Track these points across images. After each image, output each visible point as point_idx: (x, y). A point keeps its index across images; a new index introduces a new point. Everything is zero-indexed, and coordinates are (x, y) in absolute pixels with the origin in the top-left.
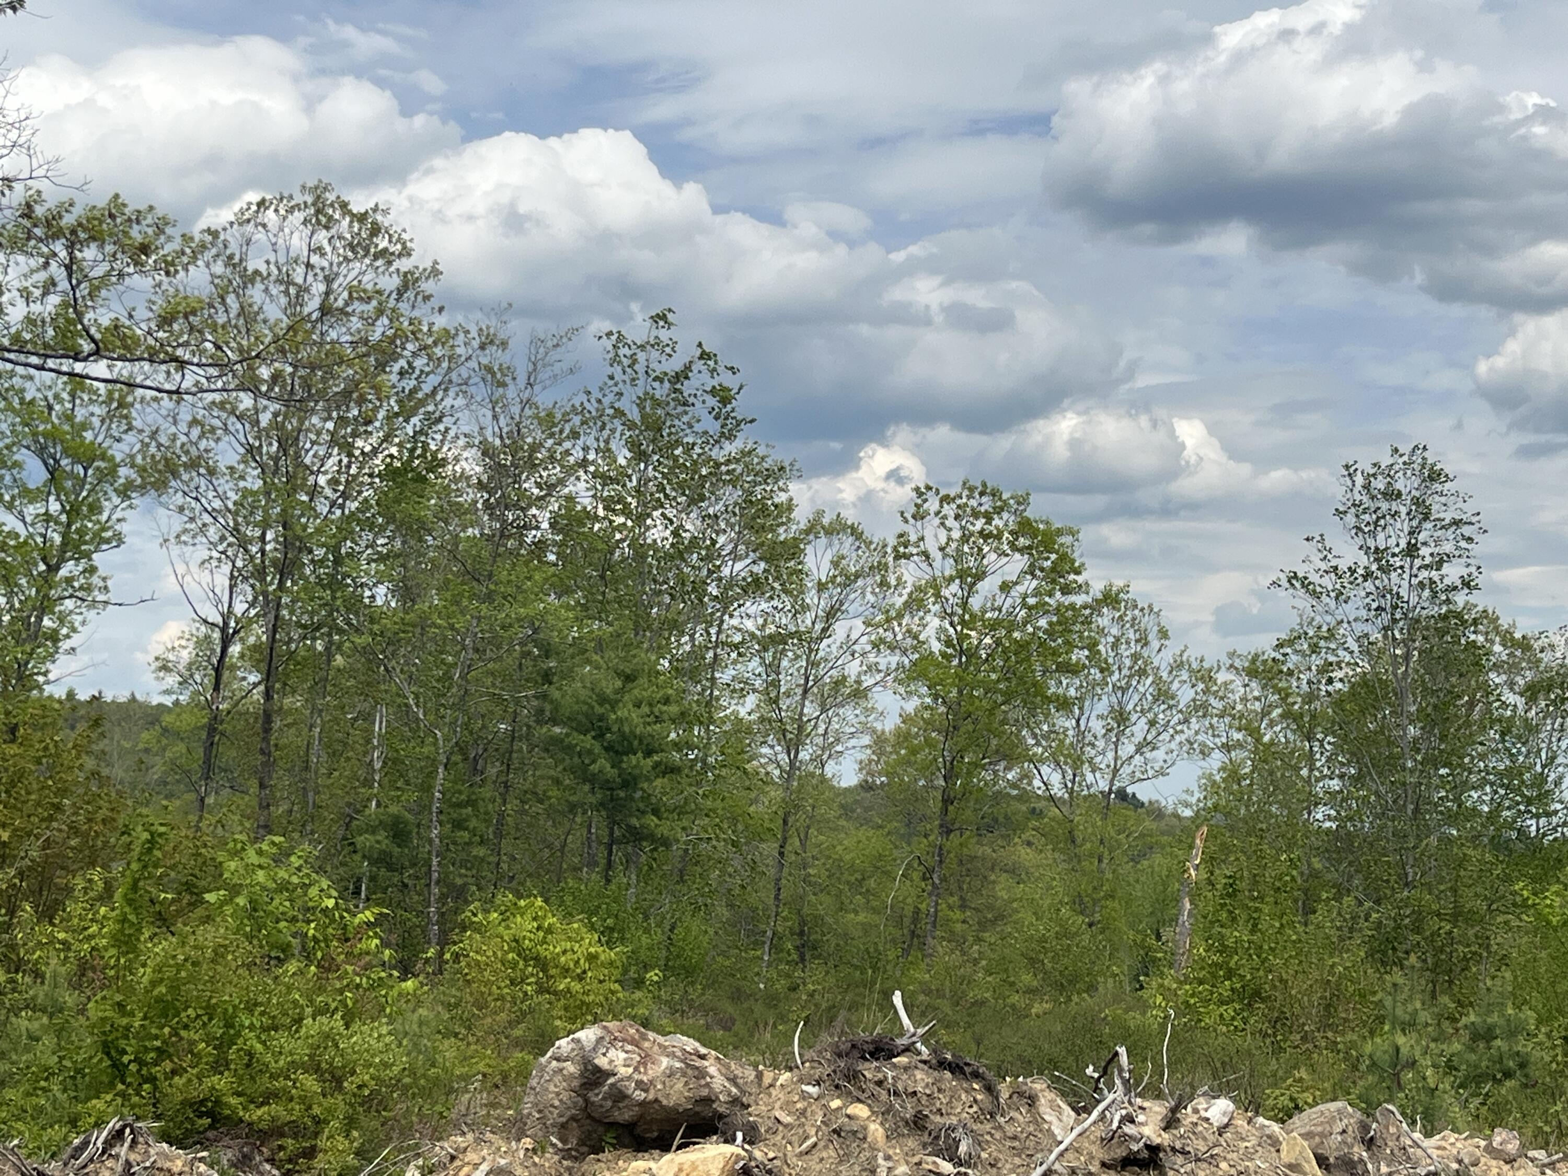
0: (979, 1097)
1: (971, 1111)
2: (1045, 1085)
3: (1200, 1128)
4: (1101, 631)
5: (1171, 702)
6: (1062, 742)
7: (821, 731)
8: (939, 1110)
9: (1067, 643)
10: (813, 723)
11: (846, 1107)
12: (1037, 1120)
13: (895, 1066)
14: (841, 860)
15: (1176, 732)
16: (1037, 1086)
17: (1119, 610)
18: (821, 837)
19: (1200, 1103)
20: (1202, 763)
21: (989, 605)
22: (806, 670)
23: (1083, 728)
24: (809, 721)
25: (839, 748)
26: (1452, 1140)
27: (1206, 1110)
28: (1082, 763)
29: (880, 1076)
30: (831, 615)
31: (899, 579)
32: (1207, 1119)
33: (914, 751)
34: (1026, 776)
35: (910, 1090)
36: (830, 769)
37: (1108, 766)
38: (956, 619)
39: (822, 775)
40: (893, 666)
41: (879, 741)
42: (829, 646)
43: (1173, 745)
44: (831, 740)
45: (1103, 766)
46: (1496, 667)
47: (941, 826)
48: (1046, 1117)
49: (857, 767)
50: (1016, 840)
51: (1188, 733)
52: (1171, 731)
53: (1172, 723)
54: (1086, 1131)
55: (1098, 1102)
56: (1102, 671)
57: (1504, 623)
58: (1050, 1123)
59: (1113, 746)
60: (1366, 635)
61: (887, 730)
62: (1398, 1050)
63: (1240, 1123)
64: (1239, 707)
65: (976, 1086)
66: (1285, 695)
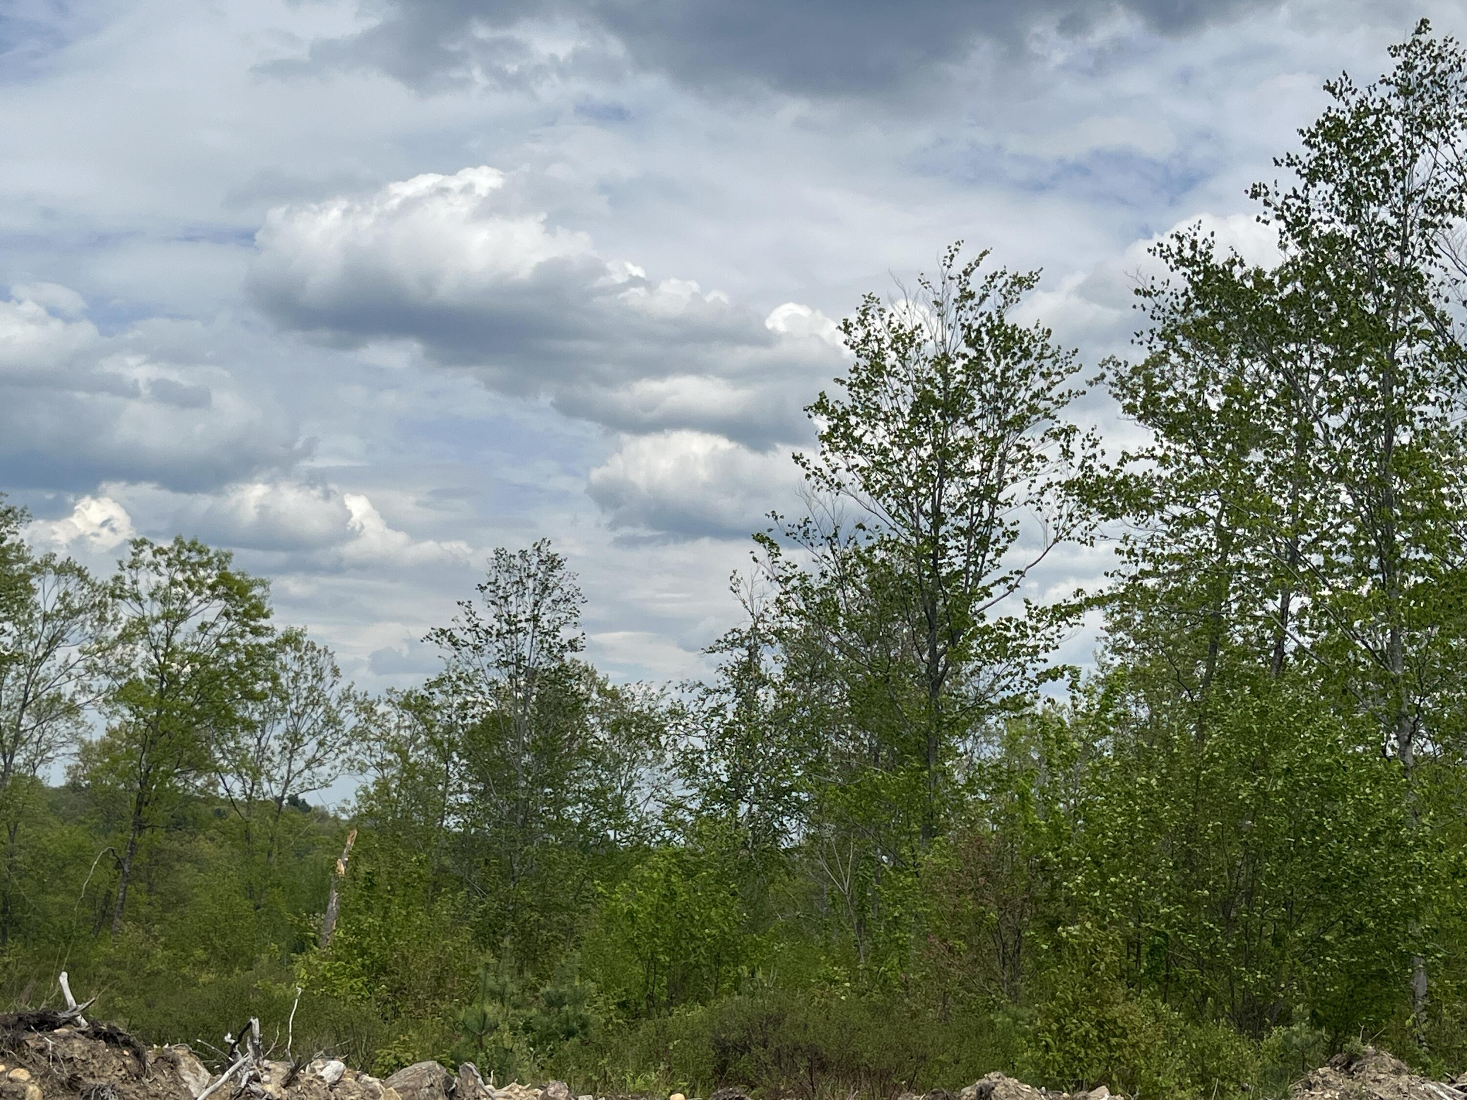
0: (128, 1062)
1: (120, 1074)
2: (186, 1052)
3: (315, 1085)
4: (284, 668)
5: (338, 728)
6: (245, 756)
7: (35, 739)
8: (92, 1073)
9: (254, 675)
10: (28, 733)
11: (8, 1071)
12: (177, 1080)
13: (56, 1036)
14: (45, 849)
15: (341, 752)
16: (180, 1052)
17: (300, 651)
18: (30, 830)
19: (318, 1064)
20: (361, 778)
21: (189, 640)
22: (26, 687)
23: (263, 745)
24: (25, 731)
25: (50, 755)
26: (517, 1090)
27: (322, 1069)
28: (261, 774)
29: (42, 1045)
30: (53, 642)
31: (115, 615)
32: (322, 1077)
33: (115, 761)
34: (213, 784)
35: (68, 1056)
36: (40, 772)
37: (282, 778)
38: (161, 652)
39: (33, 777)
40: (104, 689)
41: (87, 751)
42: (49, 669)
43: (338, 762)
44: (43, 747)
45: (277, 778)
46: (592, 710)
47: (134, 824)
48: (185, 1078)
49: (65, 771)
50: (201, 836)
51: (351, 754)
52: (336, 751)
53: (337, 745)
54: (217, 1089)
55: (231, 1064)
56: (282, 699)
57: (600, 676)
58: (189, 1083)
59: (287, 762)
60: (495, 682)
61: (94, 740)
62: (485, 1016)
63: (350, 1080)
64: (393, 733)
65: (126, 1053)
66: (430, 727)
